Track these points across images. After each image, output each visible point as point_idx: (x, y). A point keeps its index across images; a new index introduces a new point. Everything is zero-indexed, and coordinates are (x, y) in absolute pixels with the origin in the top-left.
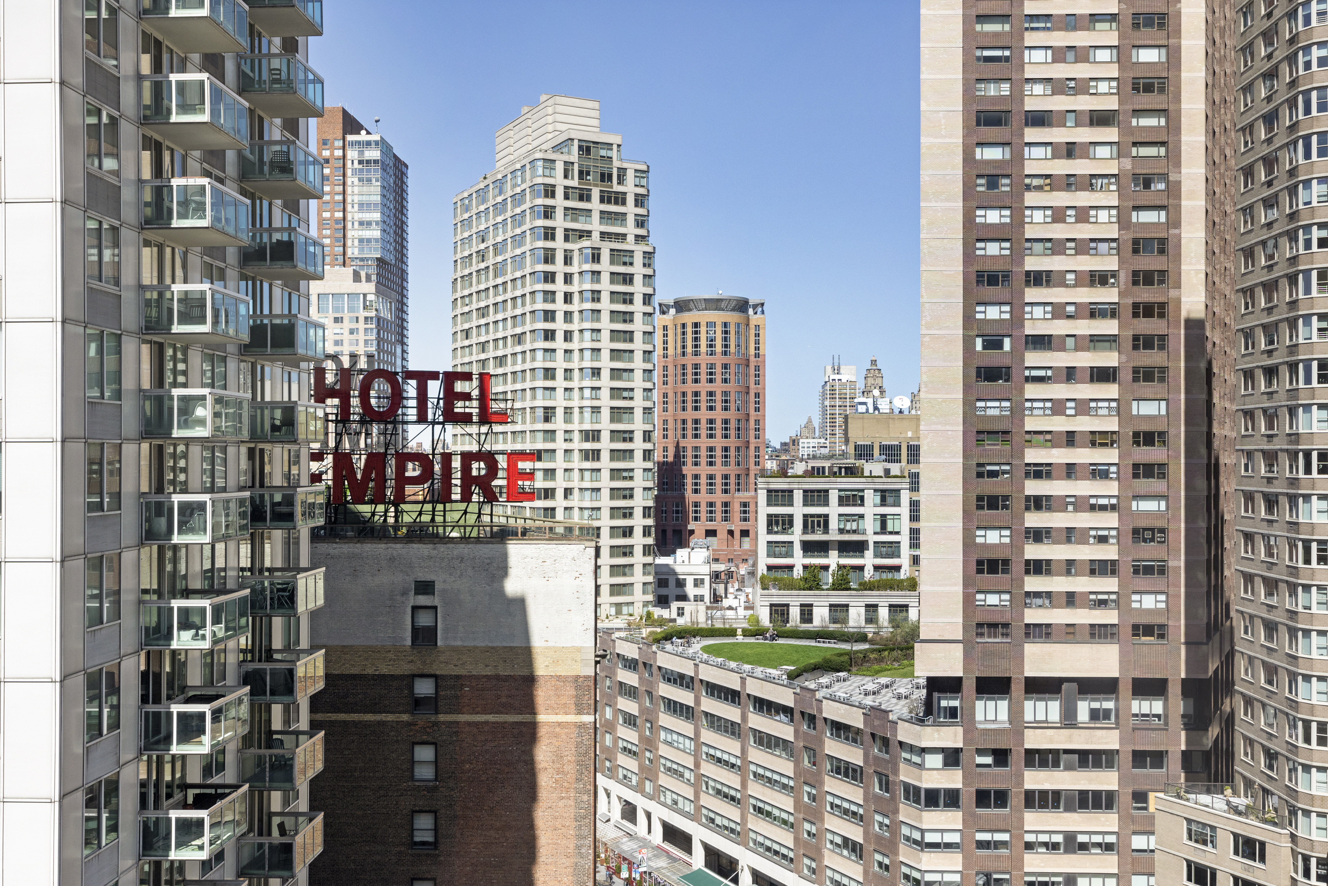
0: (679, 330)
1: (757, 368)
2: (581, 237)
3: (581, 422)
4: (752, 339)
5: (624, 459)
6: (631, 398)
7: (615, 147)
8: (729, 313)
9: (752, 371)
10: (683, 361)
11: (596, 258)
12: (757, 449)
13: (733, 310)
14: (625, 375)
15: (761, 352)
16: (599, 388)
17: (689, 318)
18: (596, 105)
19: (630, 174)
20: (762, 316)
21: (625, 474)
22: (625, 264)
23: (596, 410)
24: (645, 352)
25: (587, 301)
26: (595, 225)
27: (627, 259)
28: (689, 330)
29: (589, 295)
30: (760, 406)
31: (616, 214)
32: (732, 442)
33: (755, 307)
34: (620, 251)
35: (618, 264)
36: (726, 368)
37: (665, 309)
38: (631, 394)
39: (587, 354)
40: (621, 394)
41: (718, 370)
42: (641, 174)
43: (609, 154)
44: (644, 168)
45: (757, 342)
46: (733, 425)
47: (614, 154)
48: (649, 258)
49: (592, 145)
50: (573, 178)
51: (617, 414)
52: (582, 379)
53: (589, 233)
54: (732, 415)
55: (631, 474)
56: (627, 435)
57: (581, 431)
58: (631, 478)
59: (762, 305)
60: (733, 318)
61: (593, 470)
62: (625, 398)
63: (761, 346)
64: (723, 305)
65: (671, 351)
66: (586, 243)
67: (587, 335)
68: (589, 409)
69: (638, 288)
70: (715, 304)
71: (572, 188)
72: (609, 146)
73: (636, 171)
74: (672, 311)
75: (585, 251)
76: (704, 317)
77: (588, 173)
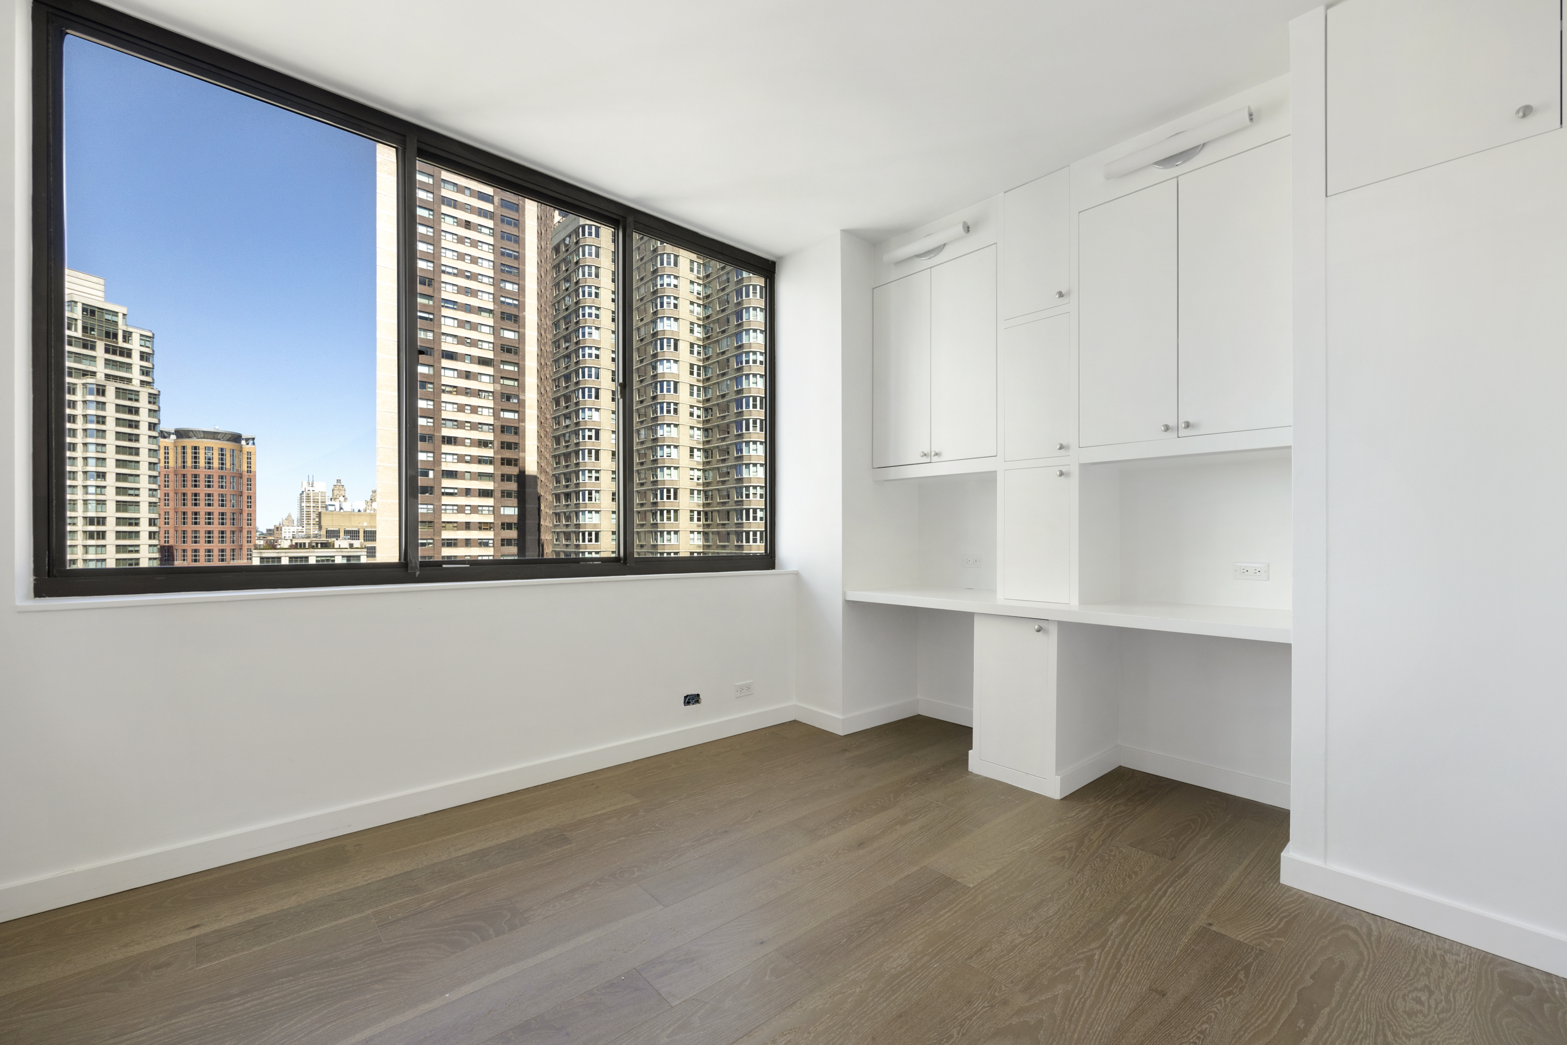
0: (180, 450)
1: (249, 480)
2: (84, 375)
3: (86, 510)
4: (245, 461)
5: (130, 538)
6: (137, 495)
7: (120, 315)
8: (225, 442)
9: (245, 482)
10: (184, 471)
11: (101, 391)
12: (249, 532)
13: (228, 440)
14: (130, 478)
15: (252, 469)
16: (105, 487)
17: (189, 443)
18: (102, 281)
19: (136, 338)
20: (253, 446)
21: (130, 549)
22: (130, 399)
23: (101, 503)
24: (150, 463)
25: (92, 422)
26: (100, 369)
27: (133, 397)
28: (189, 451)
29: (95, 419)
30: (252, 504)
31: (121, 363)
32: (228, 528)
33: (247, 440)
34: (126, 390)
35: (124, 399)
36: (222, 478)
37: (166, 435)
38: (137, 492)
39: (92, 462)
40: (127, 492)
41: (216, 479)
42: (147, 339)
43: (114, 319)
44: (150, 334)
45: (249, 463)
46: (228, 516)
47: (120, 319)
48: (155, 398)
49: (96, 309)
50: (76, 330)
51: (121, 506)
52: (86, 479)
53: (93, 374)
54: (227, 509)
55: (136, 549)
56: (133, 521)
57: (85, 518)
58: (137, 552)
59: (253, 439)
60: (228, 446)
61: (98, 546)
62: (130, 495)
63: (252, 465)
64: (219, 436)
65: (172, 464)
66: (89, 380)
67: (92, 448)
68: (94, 502)
69: (144, 418)
70: (214, 435)
71: (75, 338)
72: (115, 314)
73: (141, 335)
74: (173, 437)
75: (89, 386)
76: (202, 443)
77: (92, 329)
